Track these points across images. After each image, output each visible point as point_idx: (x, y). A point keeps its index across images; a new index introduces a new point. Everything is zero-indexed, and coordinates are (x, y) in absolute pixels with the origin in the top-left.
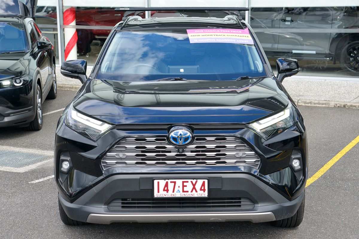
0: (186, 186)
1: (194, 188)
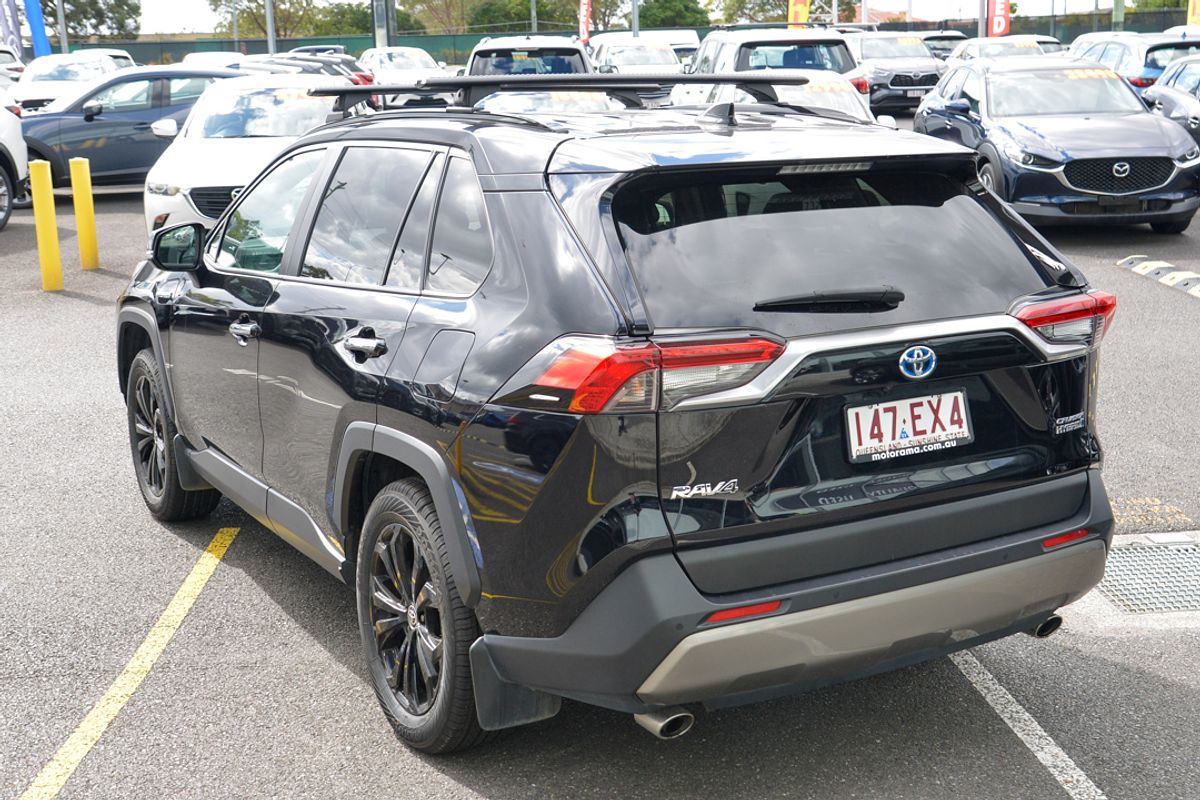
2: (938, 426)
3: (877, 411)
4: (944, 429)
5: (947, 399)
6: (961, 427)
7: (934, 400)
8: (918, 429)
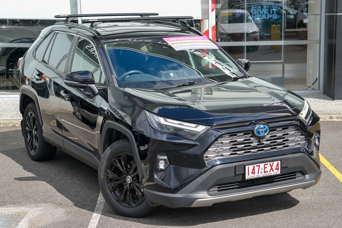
0: (266, 168)
1: (272, 169)
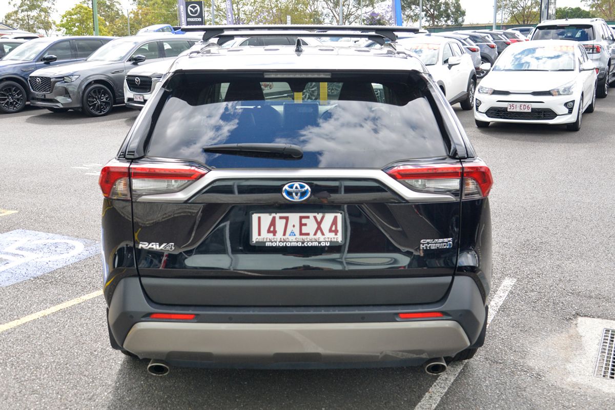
2: (319, 232)
3: (274, 218)
4: (323, 234)
5: (329, 217)
6: (336, 234)
7: (319, 216)
8: (303, 232)
